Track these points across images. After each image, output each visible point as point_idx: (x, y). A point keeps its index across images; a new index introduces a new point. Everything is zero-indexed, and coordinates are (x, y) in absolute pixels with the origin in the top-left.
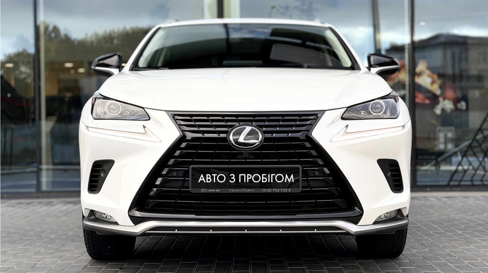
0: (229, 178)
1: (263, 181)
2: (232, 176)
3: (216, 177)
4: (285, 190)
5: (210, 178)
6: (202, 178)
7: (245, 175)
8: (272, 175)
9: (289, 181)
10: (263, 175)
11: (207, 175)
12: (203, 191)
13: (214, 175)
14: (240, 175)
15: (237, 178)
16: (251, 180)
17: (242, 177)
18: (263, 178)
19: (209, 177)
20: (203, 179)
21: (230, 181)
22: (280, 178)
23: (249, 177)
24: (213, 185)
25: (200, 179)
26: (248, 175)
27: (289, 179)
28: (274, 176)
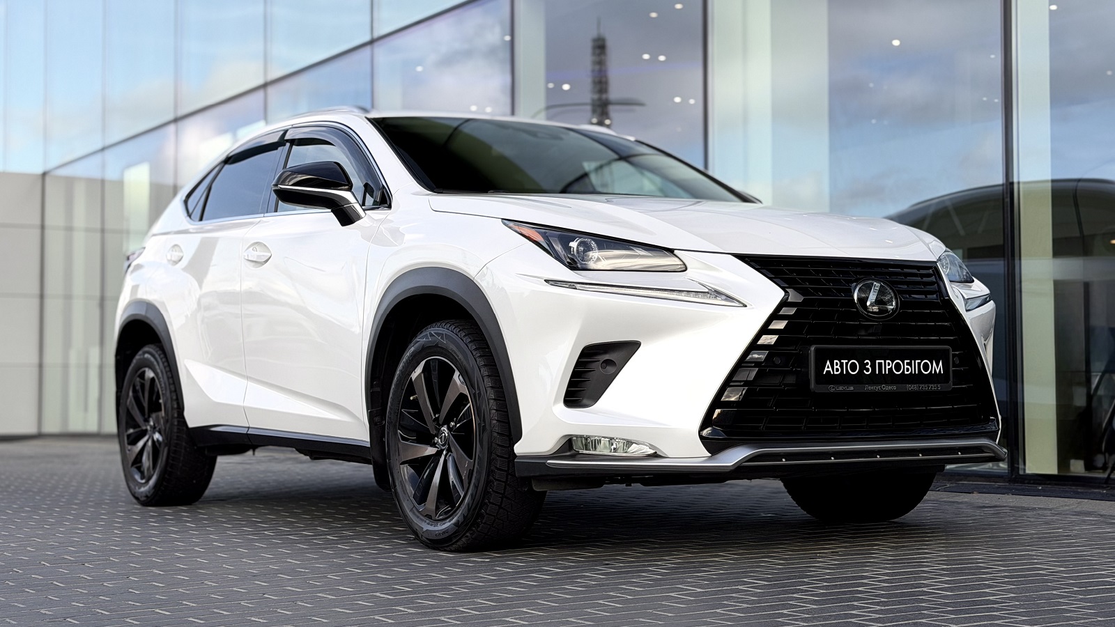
0: (863, 366)
1: (906, 373)
2: (867, 364)
3: (847, 364)
4: (933, 387)
5: (838, 367)
6: (828, 367)
7: (883, 361)
8: (917, 361)
9: (938, 371)
10: (906, 361)
11: (835, 361)
12: (832, 388)
13: (844, 361)
14: (877, 361)
15: (873, 366)
16: (891, 370)
17: (880, 364)
18: (906, 367)
19: (837, 364)
20: (830, 369)
21: (865, 371)
22: (926, 367)
23: (888, 365)
24: (844, 379)
25: (826, 369)
26: (887, 361)
27: (938, 367)
28: (919, 364)
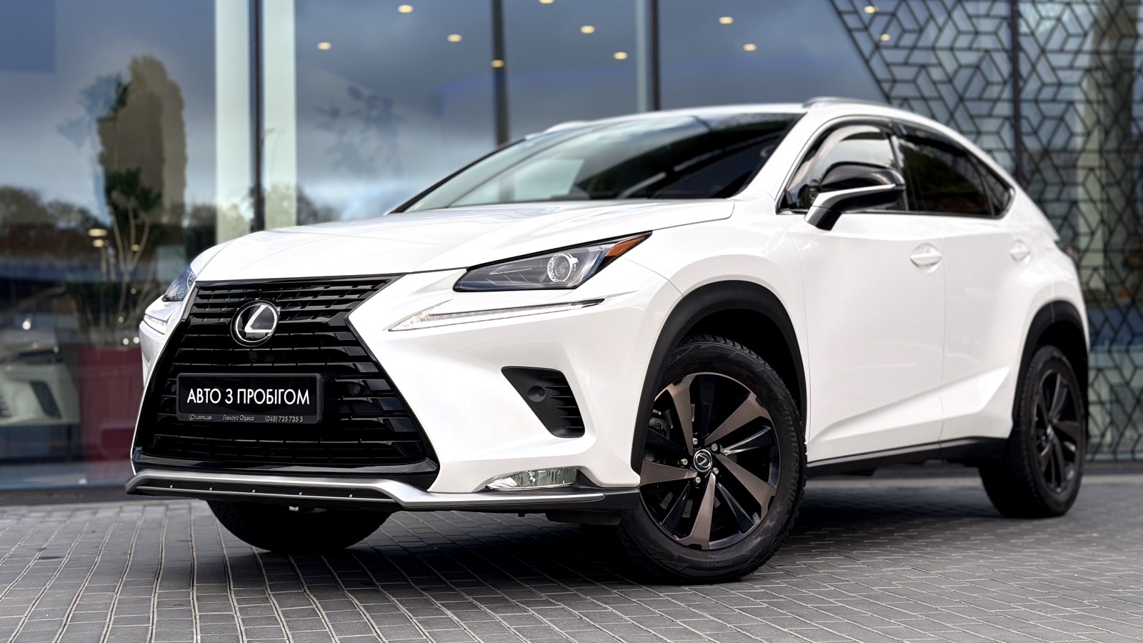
0: (225, 395)
1: (268, 403)
2: (229, 392)
3: (209, 392)
4: (295, 419)
5: (201, 395)
6: (192, 396)
7: (244, 390)
9: (303, 402)
11: (198, 390)
12: (192, 417)
13: (207, 390)
14: (239, 390)
15: (235, 395)
16: (252, 399)
17: (242, 393)
18: (268, 396)
19: (200, 393)
20: (194, 398)
21: (226, 400)
22: (290, 397)
23: (250, 394)
24: (205, 408)
25: (190, 398)
26: (249, 390)
27: (303, 397)
28: (283, 393)
